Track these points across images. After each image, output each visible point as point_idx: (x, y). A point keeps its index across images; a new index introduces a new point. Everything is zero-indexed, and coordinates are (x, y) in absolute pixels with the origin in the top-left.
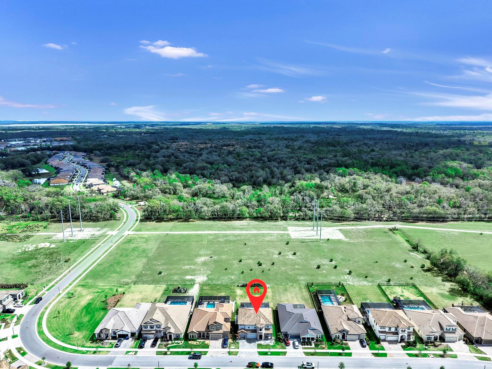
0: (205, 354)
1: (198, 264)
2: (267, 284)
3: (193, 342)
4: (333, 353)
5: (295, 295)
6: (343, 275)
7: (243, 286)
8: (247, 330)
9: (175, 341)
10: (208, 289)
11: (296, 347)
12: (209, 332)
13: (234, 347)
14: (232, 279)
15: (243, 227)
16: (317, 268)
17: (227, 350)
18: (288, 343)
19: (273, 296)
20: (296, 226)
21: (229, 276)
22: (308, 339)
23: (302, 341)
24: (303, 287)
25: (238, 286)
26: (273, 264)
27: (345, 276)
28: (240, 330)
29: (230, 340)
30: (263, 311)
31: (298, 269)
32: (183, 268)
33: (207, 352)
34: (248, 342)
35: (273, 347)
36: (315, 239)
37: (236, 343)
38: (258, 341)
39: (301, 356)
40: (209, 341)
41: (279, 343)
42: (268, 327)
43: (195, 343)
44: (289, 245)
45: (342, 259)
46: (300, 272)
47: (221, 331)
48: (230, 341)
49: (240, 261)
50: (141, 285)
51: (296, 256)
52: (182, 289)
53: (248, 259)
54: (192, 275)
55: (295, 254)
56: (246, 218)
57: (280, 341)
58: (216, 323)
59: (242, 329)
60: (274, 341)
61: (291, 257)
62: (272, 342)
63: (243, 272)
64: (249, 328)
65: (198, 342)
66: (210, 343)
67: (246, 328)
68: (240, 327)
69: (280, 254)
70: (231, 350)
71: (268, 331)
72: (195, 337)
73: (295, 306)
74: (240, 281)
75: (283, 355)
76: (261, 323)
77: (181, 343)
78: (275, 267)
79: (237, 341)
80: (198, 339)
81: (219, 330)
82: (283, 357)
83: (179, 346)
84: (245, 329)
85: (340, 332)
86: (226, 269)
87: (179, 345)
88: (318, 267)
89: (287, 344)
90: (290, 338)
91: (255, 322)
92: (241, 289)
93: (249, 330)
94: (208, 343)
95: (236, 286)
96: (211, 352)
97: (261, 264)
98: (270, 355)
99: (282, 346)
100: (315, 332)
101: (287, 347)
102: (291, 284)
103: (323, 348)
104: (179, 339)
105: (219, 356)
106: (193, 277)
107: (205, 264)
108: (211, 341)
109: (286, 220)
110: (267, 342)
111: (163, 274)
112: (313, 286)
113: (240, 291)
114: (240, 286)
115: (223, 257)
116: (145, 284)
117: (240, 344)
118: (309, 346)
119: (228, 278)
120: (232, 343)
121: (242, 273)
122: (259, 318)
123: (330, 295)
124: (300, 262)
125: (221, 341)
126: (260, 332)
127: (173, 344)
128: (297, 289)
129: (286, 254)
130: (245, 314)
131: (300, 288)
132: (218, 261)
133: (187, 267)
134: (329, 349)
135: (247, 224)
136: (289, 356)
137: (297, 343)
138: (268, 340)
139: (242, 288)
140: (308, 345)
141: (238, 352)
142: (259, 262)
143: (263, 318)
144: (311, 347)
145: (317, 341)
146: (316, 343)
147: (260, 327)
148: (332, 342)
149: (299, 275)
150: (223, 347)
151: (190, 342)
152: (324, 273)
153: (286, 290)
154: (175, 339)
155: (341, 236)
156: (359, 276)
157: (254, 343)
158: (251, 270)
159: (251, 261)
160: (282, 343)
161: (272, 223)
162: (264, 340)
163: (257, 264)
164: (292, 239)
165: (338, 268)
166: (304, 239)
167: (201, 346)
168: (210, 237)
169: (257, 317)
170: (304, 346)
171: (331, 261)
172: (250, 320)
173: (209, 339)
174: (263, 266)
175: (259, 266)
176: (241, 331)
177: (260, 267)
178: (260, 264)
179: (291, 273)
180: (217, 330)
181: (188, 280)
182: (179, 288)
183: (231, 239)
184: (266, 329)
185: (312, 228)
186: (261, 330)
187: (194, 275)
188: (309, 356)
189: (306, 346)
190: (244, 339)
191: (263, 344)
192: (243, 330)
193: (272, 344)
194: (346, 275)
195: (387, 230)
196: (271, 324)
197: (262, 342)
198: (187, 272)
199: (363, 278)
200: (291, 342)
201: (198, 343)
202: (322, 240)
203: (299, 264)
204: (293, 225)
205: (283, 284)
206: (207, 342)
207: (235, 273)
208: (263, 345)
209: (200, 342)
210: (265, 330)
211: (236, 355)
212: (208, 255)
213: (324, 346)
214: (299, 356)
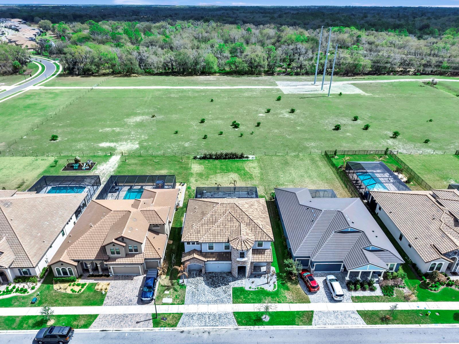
0: (86, 326)
1: (129, 126)
2: (250, 154)
3: (63, 285)
4: (439, 311)
5: (306, 172)
6: (383, 139)
7: (204, 158)
8: (205, 255)
9: (17, 285)
10: (136, 164)
11: (338, 298)
12: (106, 261)
13: (170, 300)
14: (185, 148)
15: (208, 82)
16: (334, 129)
17: (149, 309)
18: (314, 288)
19: (262, 174)
20: (288, 81)
21: (180, 143)
22: (365, 274)
23: (347, 278)
24: (318, 159)
25: (195, 158)
26: (258, 125)
27: (388, 141)
28: (190, 253)
29: (163, 277)
30: (247, 206)
31: (301, 131)
32: (100, 131)
33: (95, 316)
34: (208, 284)
35: (275, 296)
36: (321, 94)
37: (177, 287)
38: (235, 279)
39: (354, 327)
40: (108, 282)
41: (289, 284)
42: (260, 245)
43: (69, 291)
44: (281, 101)
45: (370, 117)
46: (307, 136)
47: (138, 259)
48: (163, 280)
49: (202, 121)
50: (8, 158)
51: (296, 115)
52: (85, 164)
53: (216, 119)
54: (112, 141)
55: (293, 111)
56: (215, 73)
57: (290, 279)
58: (122, 239)
59: (194, 251)
60: (274, 279)
61: (287, 115)
62: (271, 283)
63: (206, 136)
64: (211, 248)
65: (78, 285)
66: (109, 288)
67: (205, 249)
68: (188, 248)
69: (268, 111)
70: (162, 309)
71: (260, 256)
72: (71, 273)
73: (315, 194)
74: (199, 151)
75: (305, 324)
76: (244, 237)
77: (33, 288)
78: (261, 129)
79: (181, 281)
80: (80, 277)
81: (133, 256)
82: (307, 331)
83: (24, 298)
84: (200, 253)
85: (446, 255)
86: (176, 133)
87: (26, 294)
88: (337, 128)
89: (311, 289)
90: (315, 270)
91: (228, 233)
92: (200, 164)
93: (212, 253)
94: (104, 288)
95: (192, 157)
96: (105, 316)
97: (239, 124)
98: (270, 323)
99: (298, 293)
100: (382, 258)
101: (311, 297)
102: (294, 154)
103: (406, 299)
104: (29, 277)
105: (126, 329)
106: (112, 145)
107: (140, 125)
108: (112, 282)
109: (272, 74)
110: (259, 282)
111: (59, 139)
112: (336, 157)
113: (199, 166)
114: (200, 158)
115: (174, 116)
116: (16, 156)
117: (188, 288)
118: (367, 293)
119: (179, 145)
120: (168, 288)
121: (204, 138)
122: (237, 224)
123: (374, 171)
124: (303, 122)
125: (139, 280)
126: (238, 259)
127: (8, 292)
128: (308, 162)
129: (279, 111)
130: (203, 214)
131: (313, 160)
132: (164, 122)
133: (108, 129)
134: (422, 298)
135: (215, 79)
136: (321, 326)
137: (338, 287)
138: (259, 276)
139: (202, 161)
140: (364, 289)
141: (180, 315)
142: (235, 122)
143: (248, 225)
144: (373, 294)
145: (386, 277)
146: (384, 284)
147: (239, 248)
148: (423, 279)
149: (307, 139)
150: (141, 302)
151: (56, 287)
152: (348, 136)
153: (286, 163)
154: (18, 279)
155: (358, 91)
156: (411, 140)
157: (224, 287)
158: (221, 133)
159: (220, 122)
160: (296, 283)
161: (253, 78)
162: (250, 277)
163: (232, 125)
164: (285, 95)
165: (370, 129)
166: (304, 94)
167: (83, 297)
168: (157, 94)
169: (231, 221)
170: (354, 294)
171: (356, 119)
172: (214, 228)
173: (108, 276)
174: (242, 128)
175: (233, 128)
176: (191, 257)
177: (236, 129)
178: (235, 126)
179: (290, 137)
180: (127, 256)
181: (103, 149)
182: (77, 161)
183: (190, 95)
184: (255, 251)
185: (313, 83)
186: (242, 255)
187: (116, 141)
188: (376, 323)
189: (360, 293)
190: (200, 275)
191: (247, 288)
192: (196, 256)
193: (269, 288)
194: (388, 139)
195: (423, 85)
196: (268, 239)
197: (245, 283)
198: (105, 137)
199: (420, 143)
200: (319, 280)
201: (77, 289)
202: (331, 95)
203: (302, 125)
204: (283, 80)
205: (280, 154)
206: (102, 284)
207: (193, 138)
208: (248, 293)
209: (83, 285)
210: (253, 254)
211: (175, 325)
212: (148, 114)
213: (406, 291)
214: (350, 326)
